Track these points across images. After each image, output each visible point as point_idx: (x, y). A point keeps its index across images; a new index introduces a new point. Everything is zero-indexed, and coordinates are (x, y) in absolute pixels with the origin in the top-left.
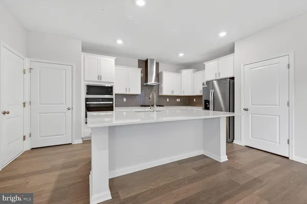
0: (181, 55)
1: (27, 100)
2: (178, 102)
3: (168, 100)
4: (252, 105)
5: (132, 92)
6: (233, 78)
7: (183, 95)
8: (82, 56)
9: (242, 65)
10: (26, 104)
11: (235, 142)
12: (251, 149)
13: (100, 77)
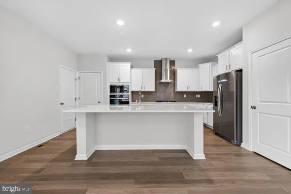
0: (190, 51)
1: (77, 97)
2: (198, 98)
3: (185, 96)
4: (260, 102)
5: (146, 90)
6: (241, 70)
7: (200, 90)
8: (108, 65)
9: (250, 54)
10: (77, 99)
11: (242, 145)
12: (258, 156)
13: (119, 79)
